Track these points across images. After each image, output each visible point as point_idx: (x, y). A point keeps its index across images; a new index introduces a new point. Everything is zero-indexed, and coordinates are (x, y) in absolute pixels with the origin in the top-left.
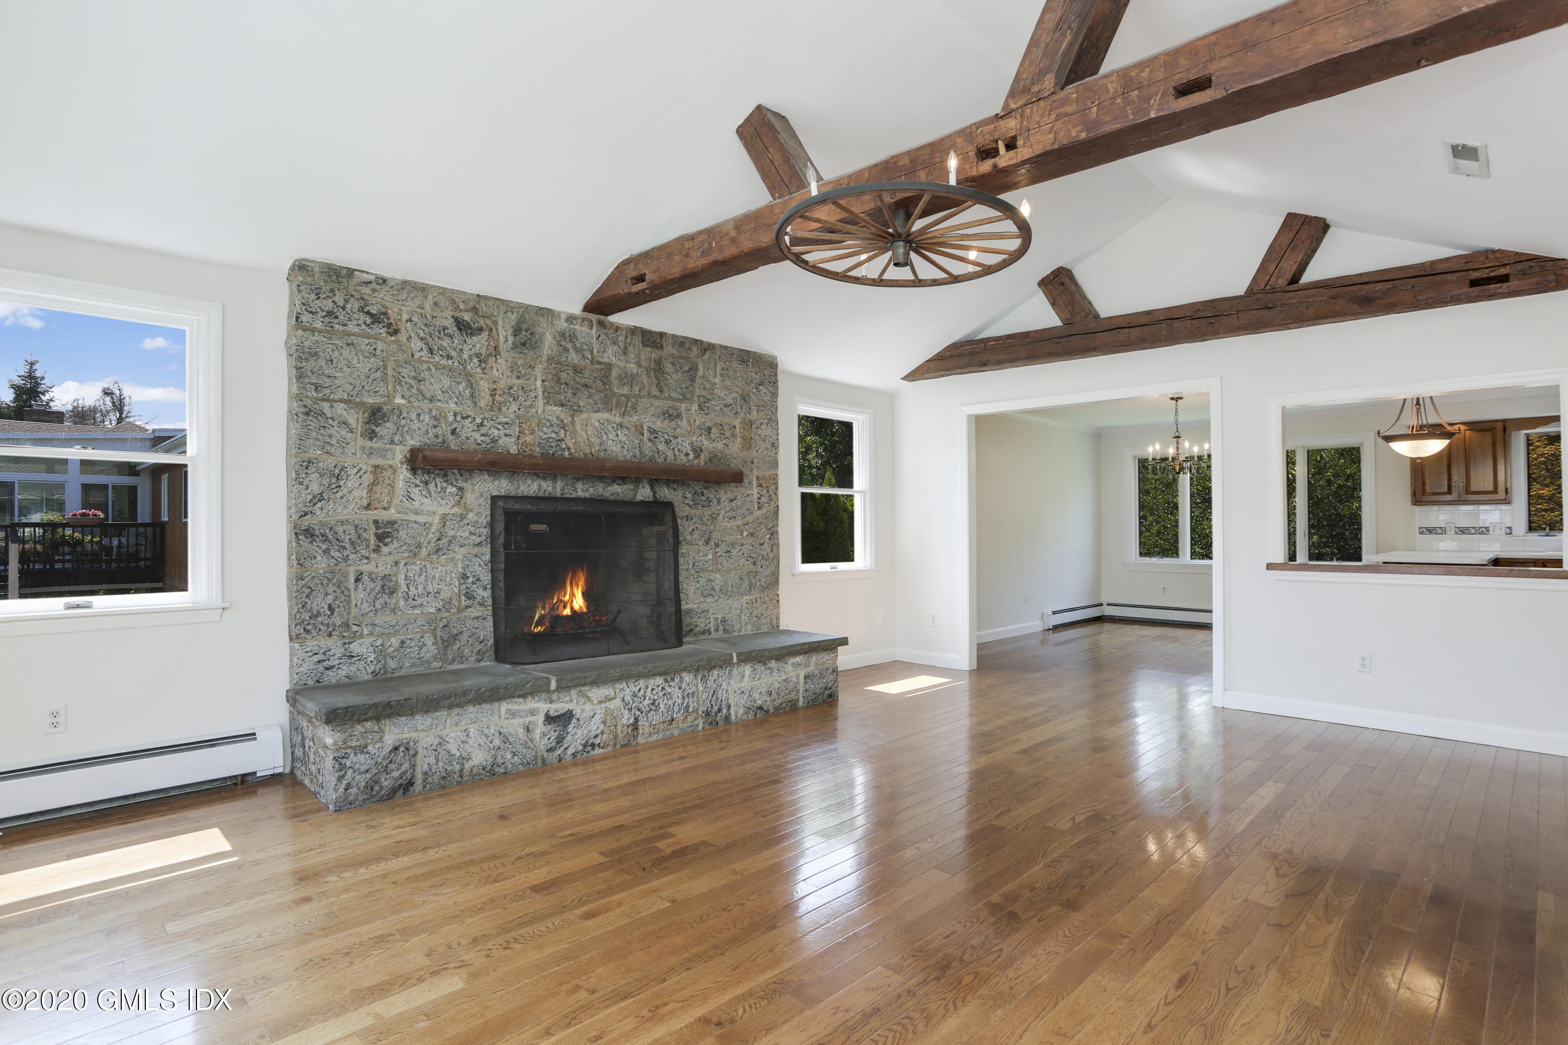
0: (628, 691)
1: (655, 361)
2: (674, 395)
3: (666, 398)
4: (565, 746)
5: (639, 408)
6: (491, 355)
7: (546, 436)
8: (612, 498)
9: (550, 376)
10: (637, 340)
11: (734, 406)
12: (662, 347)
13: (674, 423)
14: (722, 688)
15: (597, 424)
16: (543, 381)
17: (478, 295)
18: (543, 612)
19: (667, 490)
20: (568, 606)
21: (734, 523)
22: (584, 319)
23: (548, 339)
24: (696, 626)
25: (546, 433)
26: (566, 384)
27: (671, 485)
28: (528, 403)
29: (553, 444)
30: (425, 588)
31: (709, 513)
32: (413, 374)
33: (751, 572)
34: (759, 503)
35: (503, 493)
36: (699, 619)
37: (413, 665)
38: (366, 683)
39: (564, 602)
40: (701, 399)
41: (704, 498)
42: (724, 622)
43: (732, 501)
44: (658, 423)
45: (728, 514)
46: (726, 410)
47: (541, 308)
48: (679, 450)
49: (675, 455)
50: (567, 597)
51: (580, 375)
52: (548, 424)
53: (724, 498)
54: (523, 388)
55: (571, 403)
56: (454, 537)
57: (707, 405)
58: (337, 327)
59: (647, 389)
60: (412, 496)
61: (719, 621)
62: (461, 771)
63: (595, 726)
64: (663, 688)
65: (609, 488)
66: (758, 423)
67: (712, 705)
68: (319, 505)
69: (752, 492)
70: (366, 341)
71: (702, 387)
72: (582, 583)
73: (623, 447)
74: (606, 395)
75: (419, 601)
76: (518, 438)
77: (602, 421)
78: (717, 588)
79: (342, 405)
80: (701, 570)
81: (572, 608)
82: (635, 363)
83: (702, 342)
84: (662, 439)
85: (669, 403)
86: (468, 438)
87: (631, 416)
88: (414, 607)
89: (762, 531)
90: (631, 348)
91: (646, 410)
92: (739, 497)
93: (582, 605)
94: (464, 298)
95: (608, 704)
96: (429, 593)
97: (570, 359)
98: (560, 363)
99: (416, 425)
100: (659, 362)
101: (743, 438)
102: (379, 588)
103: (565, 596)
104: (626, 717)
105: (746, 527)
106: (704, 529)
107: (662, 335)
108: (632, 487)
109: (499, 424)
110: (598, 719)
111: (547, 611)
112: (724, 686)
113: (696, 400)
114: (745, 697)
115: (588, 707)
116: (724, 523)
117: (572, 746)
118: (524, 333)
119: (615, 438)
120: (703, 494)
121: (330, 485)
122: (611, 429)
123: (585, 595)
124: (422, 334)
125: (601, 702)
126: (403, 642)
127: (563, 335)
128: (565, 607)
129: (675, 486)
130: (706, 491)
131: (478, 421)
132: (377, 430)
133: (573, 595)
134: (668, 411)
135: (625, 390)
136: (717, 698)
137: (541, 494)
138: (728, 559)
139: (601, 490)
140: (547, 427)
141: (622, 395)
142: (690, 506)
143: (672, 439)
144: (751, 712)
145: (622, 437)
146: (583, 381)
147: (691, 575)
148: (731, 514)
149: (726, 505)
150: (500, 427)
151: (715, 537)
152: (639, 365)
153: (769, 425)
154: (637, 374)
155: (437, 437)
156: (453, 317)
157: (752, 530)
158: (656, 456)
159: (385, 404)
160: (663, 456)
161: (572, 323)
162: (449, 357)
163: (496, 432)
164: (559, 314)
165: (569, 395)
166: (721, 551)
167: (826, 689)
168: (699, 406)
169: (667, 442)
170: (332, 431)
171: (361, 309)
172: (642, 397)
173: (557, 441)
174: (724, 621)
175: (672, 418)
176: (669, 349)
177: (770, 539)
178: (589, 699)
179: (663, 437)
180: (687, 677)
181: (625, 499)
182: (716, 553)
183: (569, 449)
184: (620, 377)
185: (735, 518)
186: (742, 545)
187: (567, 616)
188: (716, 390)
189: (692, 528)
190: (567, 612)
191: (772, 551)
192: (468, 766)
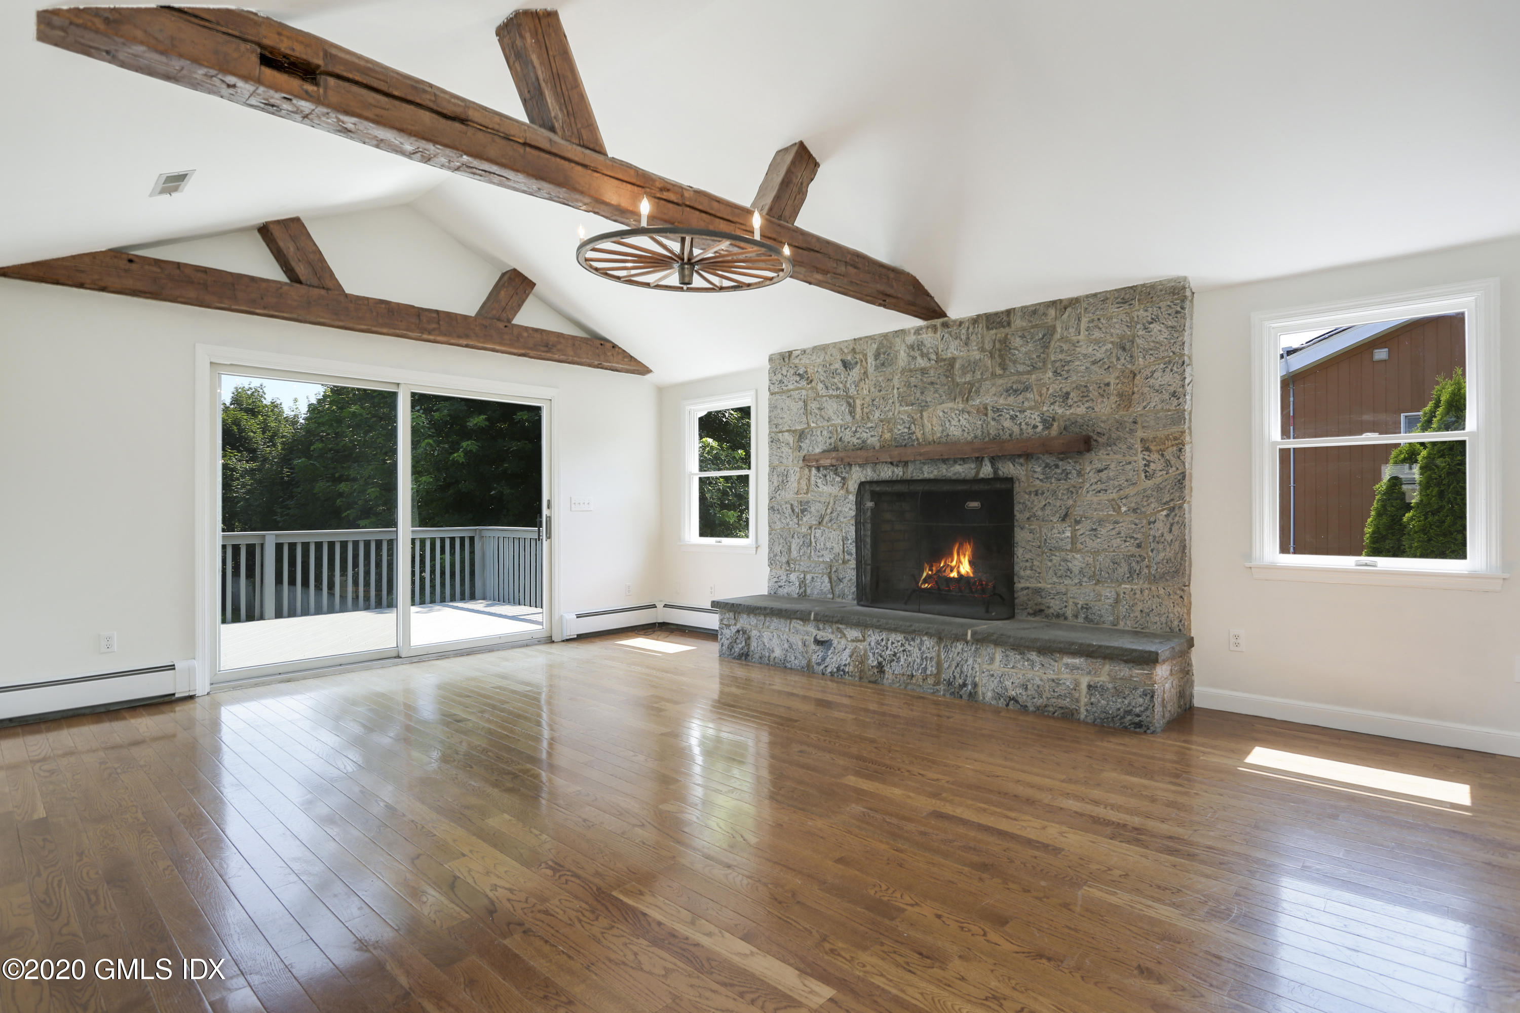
0: (873, 638)
1: (1000, 341)
2: (1021, 368)
3: (1012, 374)
4: (826, 664)
5: (981, 391)
6: (861, 380)
7: (900, 432)
8: (954, 477)
9: (903, 383)
10: (981, 326)
11: (1106, 360)
12: (1009, 324)
13: (1021, 397)
14: (968, 663)
15: (941, 414)
16: (898, 389)
17: (855, 339)
18: (930, 573)
19: (1011, 466)
20: (955, 570)
21: (1103, 497)
22: (928, 327)
23: (903, 355)
24: (1049, 607)
25: (900, 430)
26: (915, 386)
27: (1017, 460)
28: (887, 408)
29: (906, 437)
30: (824, 545)
31: (1066, 487)
32: (818, 406)
33: (1132, 556)
34: (1146, 472)
35: (868, 479)
36: (1052, 601)
37: (818, 594)
38: (794, 599)
39: (951, 567)
40: (1058, 364)
41: (1059, 471)
42: (1087, 609)
43: (1100, 471)
44: (1002, 401)
45: (1094, 487)
46: (1094, 368)
47: (896, 332)
48: (1027, 424)
49: (1021, 430)
50: (954, 563)
51: (926, 375)
52: (901, 422)
53: (1088, 469)
54: (883, 398)
55: (920, 401)
56: (841, 511)
57: (1066, 368)
58: (784, 388)
59: (991, 370)
60: (819, 485)
61: (1079, 606)
62: (769, 657)
63: (845, 657)
64: (902, 645)
65: (952, 469)
66: (1147, 372)
67: (954, 676)
68: (778, 493)
69: (1136, 458)
70: (797, 392)
71: (1058, 350)
72: (968, 552)
73: (964, 430)
74: (949, 387)
75: (822, 552)
76: (881, 436)
77: (946, 411)
78: (1076, 570)
79: (787, 433)
80: (1054, 547)
81: (959, 572)
82: (978, 349)
83: (1061, 301)
84: (1008, 416)
85: (1015, 378)
86: (849, 442)
87: (974, 400)
88: (818, 557)
89: (1153, 506)
90: (973, 337)
91: (988, 391)
92: (1112, 466)
93: (969, 571)
94: (846, 344)
95: (858, 644)
96: (827, 548)
97: (917, 365)
98: (911, 371)
99: (820, 439)
100: (1005, 341)
101: (1120, 395)
102: (801, 543)
103: (952, 561)
104: (872, 658)
105: (1124, 501)
106: (1058, 504)
107: (1009, 312)
108: (973, 466)
109: (867, 428)
110: (848, 652)
111: (934, 572)
112: (970, 661)
113: (1050, 366)
114: (996, 682)
115: (843, 641)
116: (1089, 497)
117: (830, 667)
118: (882, 356)
119: (957, 424)
120: (1057, 466)
121: (783, 481)
122: (954, 416)
123: (971, 563)
124: (822, 378)
125: (853, 641)
126: (813, 578)
127: (912, 347)
128: (952, 571)
129: (1022, 460)
130: (1060, 463)
131: (854, 429)
132: (802, 445)
133: (959, 562)
134: (1012, 387)
135: (968, 378)
136: (962, 672)
137: (894, 478)
138: (1094, 538)
139: (944, 471)
140: (900, 425)
141: (965, 383)
142: (1041, 480)
143: (1018, 414)
144: (1002, 700)
145: (963, 422)
146: (929, 380)
147: (1043, 553)
148: (1099, 486)
149: (1092, 477)
150: (868, 431)
151: (1078, 512)
152: (982, 349)
153: (1168, 370)
154: (980, 359)
155: (830, 444)
156: (841, 360)
157: (1133, 505)
158: (1001, 433)
159: (806, 428)
160: (1009, 432)
161: (919, 334)
162: (838, 389)
163: (865, 435)
164: (909, 330)
165: (918, 395)
166: (1082, 528)
167: (1129, 712)
168: (1055, 372)
169: (1013, 418)
170: (783, 450)
171: (795, 374)
172: (986, 380)
173: (909, 434)
174: (1086, 607)
175: (1019, 392)
176: (1018, 322)
177: (1167, 516)
178: (845, 635)
179: (1008, 413)
180: (928, 642)
181: (967, 478)
182: (1076, 530)
183: (918, 439)
184: (963, 367)
185: (1106, 491)
186: (1117, 522)
187: (954, 578)
188: (1078, 349)
189: (1044, 504)
190: (954, 574)
191: (1171, 531)
192: (773, 655)
